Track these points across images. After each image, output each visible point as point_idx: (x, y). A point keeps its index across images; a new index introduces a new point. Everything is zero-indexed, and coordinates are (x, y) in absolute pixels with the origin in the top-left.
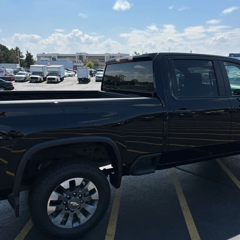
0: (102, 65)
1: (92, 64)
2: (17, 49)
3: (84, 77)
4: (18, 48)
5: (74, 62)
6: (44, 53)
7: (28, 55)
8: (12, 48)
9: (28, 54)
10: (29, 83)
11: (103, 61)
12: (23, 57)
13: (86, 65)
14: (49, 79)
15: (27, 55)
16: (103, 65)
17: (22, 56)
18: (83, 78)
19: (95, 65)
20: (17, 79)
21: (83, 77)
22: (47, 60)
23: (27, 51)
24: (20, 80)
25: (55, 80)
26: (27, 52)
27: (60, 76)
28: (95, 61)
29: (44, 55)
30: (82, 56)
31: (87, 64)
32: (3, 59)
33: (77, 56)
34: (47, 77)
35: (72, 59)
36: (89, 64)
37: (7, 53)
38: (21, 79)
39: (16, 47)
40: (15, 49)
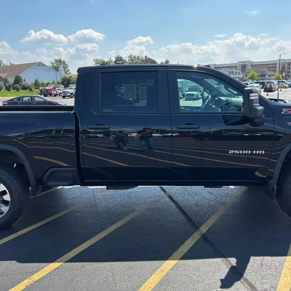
0: (269, 76)
1: (256, 74)
4: (168, 61)
5: (231, 73)
11: (273, 69)
13: (247, 76)
14: (188, 95)
16: (271, 75)
19: (262, 76)
23: (178, 63)
25: (195, 96)
28: (262, 70)
30: (246, 65)
31: (250, 75)
33: (239, 65)
34: (186, 94)
35: (229, 70)
36: (252, 75)
39: (166, 60)
40: (165, 62)
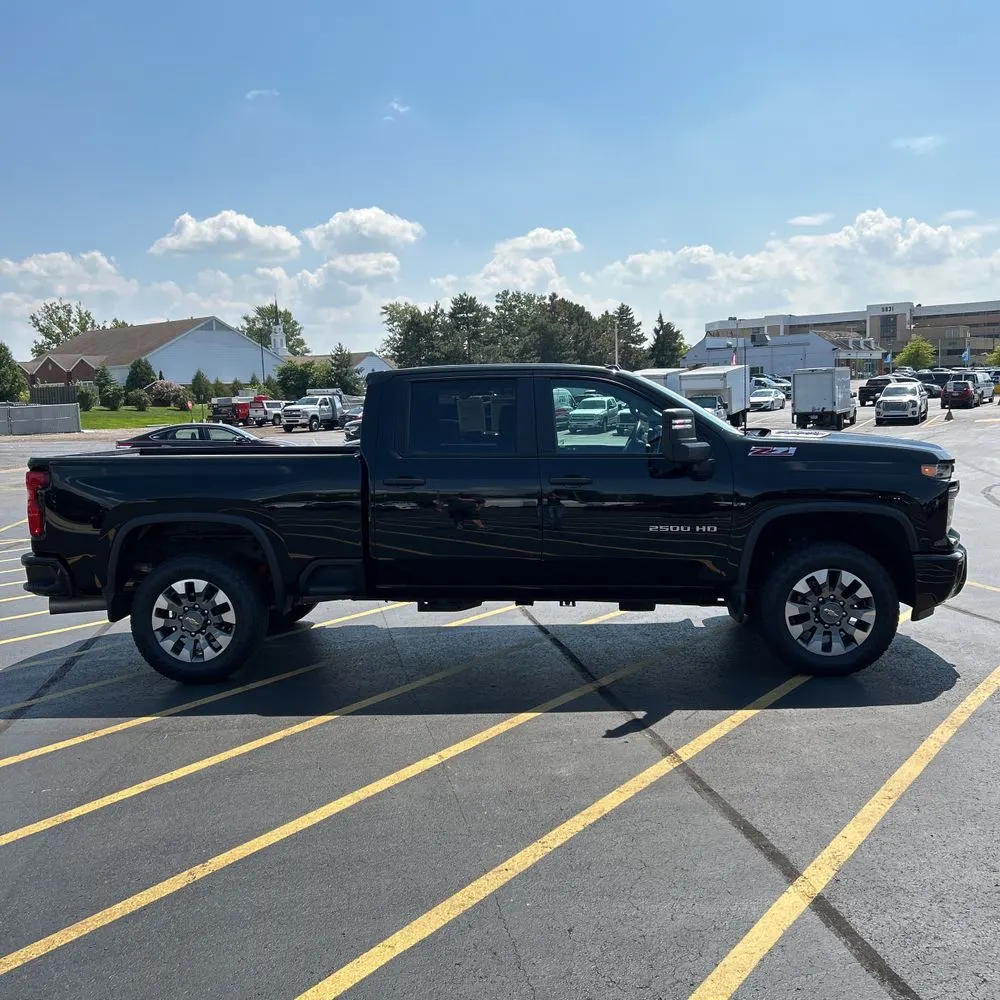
1: (928, 348)
2: (624, 311)
3: (818, 407)
4: (628, 310)
5: (841, 345)
6: (735, 319)
7: (661, 333)
8: (607, 312)
9: (662, 327)
10: (614, 435)
11: (991, 330)
12: (642, 339)
13: (897, 354)
15: (657, 332)
16: (983, 351)
17: (637, 336)
18: (812, 414)
19: (950, 352)
20: (575, 423)
21: (814, 409)
22: (729, 346)
23: (661, 316)
24: (586, 426)
26: (660, 321)
27: (725, 406)
29: (732, 326)
30: (895, 316)
31: (907, 350)
32: (573, 352)
33: (872, 317)
35: (833, 333)
36: (913, 351)
37: (585, 330)
38: (589, 423)
39: (619, 305)
40: (616, 312)
